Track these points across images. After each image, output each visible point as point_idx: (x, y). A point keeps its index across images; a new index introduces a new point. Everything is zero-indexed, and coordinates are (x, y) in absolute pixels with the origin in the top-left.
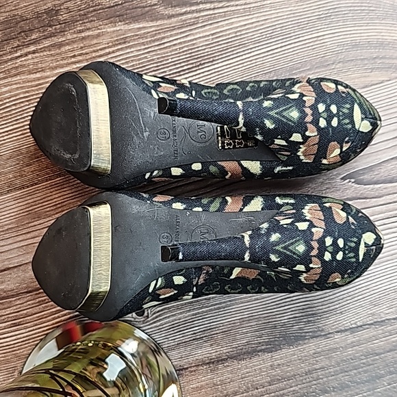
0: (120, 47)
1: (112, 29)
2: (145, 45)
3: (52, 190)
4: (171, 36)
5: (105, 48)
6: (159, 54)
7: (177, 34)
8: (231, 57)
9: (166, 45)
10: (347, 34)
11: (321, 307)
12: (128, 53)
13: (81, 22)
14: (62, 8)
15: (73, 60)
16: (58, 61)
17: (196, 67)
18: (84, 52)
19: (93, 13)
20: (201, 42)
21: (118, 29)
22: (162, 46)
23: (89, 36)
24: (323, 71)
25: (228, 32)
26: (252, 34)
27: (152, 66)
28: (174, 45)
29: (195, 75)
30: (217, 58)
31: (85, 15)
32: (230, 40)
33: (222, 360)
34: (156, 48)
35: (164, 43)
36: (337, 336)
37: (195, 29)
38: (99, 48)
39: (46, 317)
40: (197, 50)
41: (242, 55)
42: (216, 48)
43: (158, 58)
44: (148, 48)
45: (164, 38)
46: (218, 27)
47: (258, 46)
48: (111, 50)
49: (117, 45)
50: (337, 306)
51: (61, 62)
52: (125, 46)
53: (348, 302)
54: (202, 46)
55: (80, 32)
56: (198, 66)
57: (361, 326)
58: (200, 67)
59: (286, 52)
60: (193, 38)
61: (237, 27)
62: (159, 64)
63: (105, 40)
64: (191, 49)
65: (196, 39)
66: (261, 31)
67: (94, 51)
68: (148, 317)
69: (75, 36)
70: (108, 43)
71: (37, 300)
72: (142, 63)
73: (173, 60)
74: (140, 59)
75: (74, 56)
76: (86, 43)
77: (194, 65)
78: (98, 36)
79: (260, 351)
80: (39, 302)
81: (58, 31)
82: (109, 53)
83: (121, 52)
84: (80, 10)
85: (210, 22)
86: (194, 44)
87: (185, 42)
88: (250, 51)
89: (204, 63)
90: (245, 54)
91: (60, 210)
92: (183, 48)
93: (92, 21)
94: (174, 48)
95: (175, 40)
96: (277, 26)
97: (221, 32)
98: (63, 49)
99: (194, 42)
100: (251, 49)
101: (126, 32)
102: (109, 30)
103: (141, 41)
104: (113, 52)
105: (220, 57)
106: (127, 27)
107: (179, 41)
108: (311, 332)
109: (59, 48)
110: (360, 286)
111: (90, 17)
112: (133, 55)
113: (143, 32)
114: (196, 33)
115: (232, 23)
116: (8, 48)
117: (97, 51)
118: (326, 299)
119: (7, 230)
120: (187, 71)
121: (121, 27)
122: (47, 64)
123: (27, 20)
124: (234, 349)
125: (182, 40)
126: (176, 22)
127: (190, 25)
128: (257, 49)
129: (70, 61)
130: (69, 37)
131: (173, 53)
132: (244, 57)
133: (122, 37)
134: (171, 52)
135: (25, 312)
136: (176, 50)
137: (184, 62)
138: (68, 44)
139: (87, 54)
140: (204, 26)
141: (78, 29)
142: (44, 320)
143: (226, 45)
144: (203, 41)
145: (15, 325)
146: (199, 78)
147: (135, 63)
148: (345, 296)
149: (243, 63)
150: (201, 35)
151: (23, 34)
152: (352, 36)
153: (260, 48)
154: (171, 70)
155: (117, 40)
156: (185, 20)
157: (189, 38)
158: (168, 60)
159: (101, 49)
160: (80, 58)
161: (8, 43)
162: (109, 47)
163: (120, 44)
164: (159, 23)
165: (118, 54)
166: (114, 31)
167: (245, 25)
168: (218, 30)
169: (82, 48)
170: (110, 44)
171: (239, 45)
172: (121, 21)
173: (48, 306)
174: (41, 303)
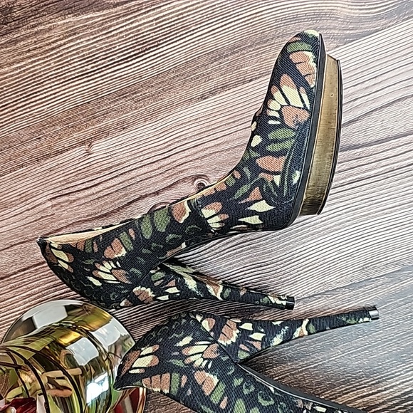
0: (70, 38)
1: (62, 22)
2: (93, 35)
3: (16, 181)
4: (118, 24)
5: (57, 41)
6: (107, 43)
7: (123, 22)
8: (175, 40)
9: (113, 33)
10: (285, 8)
11: (273, 279)
12: (78, 44)
13: (33, 17)
14: (15, 5)
15: (28, 54)
16: (14, 57)
17: (142, 52)
18: (37, 46)
19: (45, 8)
20: (145, 28)
21: (67, 21)
22: (110, 35)
23: (41, 30)
24: (263, 47)
25: (170, 16)
26: (193, 16)
27: (101, 54)
28: (121, 32)
29: (142, 60)
30: (162, 42)
31: (37, 10)
32: (173, 23)
34: (104, 37)
35: (111, 32)
37: (139, 15)
38: (50, 41)
40: (142, 35)
41: (185, 38)
42: (160, 32)
43: (106, 47)
44: (97, 37)
45: (110, 26)
46: (161, 12)
47: (199, 28)
48: (62, 42)
49: (68, 37)
50: (289, 277)
51: (18, 57)
52: (75, 37)
53: (299, 273)
54: (146, 32)
55: (33, 27)
56: (144, 51)
57: (313, 296)
58: (146, 52)
59: (227, 30)
60: (137, 24)
61: (179, 11)
62: (108, 52)
63: (56, 33)
64: (137, 35)
65: (140, 25)
66: (201, 12)
67: (47, 45)
69: (29, 31)
70: (59, 36)
71: (9, 286)
72: (91, 53)
73: (121, 47)
74: (90, 49)
75: (29, 51)
76: (40, 37)
77: (140, 51)
78: (50, 29)
80: (10, 288)
81: (13, 27)
82: (61, 45)
83: (72, 44)
84: (32, 6)
85: (153, 7)
86: (139, 30)
87: (130, 29)
88: (192, 32)
89: (150, 48)
90: (188, 36)
91: (24, 199)
92: (129, 34)
93: (43, 15)
94: (121, 35)
95: (122, 27)
96: (217, 6)
97: (164, 16)
98: (18, 45)
99: (139, 28)
100: (193, 30)
101: (75, 23)
102: (59, 23)
103: (90, 31)
104: (65, 44)
105: (164, 41)
106: (76, 19)
107: (125, 28)
109: (15, 44)
110: (310, 257)
111: (41, 12)
112: (82, 45)
113: (91, 22)
114: (141, 20)
115: (174, 7)
117: (50, 44)
118: (277, 271)
120: (134, 57)
121: (70, 19)
122: (5, 60)
125: (128, 27)
126: (121, 10)
127: (134, 12)
128: (199, 30)
129: (25, 56)
130: (23, 33)
131: (120, 40)
132: (187, 39)
133: (72, 29)
134: (118, 39)
136: (123, 37)
137: (131, 48)
138: (23, 40)
139: (40, 47)
140: (148, 12)
141: (31, 24)
142: (16, 304)
143: (169, 28)
144: (147, 27)
146: (145, 63)
147: (85, 53)
148: (296, 267)
149: (186, 45)
150: (145, 21)
152: (289, 9)
153: (202, 29)
154: (119, 57)
155: (67, 32)
156: (129, 8)
157: (134, 25)
158: (115, 47)
159: (53, 42)
160: (35, 52)
162: (60, 40)
163: (70, 36)
164: (105, 12)
165: (69, 45)
166: (64, 23)
167: (186, 8)
168: (161, 15)
169: (35, 42)
170: (62, 36)
171: (181, 28)
172: (70, 14)
173: (19, 292)
174: (12, 289)
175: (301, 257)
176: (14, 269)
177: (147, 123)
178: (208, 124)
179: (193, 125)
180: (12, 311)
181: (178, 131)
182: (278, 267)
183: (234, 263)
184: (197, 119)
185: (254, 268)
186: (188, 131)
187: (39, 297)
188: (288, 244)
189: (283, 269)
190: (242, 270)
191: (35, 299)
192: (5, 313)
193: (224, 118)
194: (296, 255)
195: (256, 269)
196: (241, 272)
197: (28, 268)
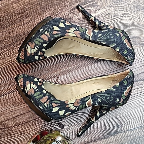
11: (121, 123)
33: (90, 142)
36: (127, 132)
39: (32, 131)
50: (127, 122)
53: (130, 121)
57: (135, 128)
68: (65, 129)
79: (103, 138)
108: (119, 131)
110: (134, 115)
116: (16, 45)
118: (123, 120)
119: (18, 103)
123: (21, 35)
124: (94, 138)
135: (25, 129)
145: (22, 134)
148: (129, 119)
151: (20, 40)
161: (16, 43)
173: (32, 127)
174: (30, 126)
175: (131, 115)
176: (31, 119)
177: (77, 70)
178: (98, 71)
179: (93, 71)
180: (30, 134)
181: (88, 73)
182: (123, 119)
183: (108, 117)
184: (94, 69)
185: (115, 119)
186: (91, 73)
187: (40, 129)
188: (126, 111)
189: (125, 119)
190: (111, 120)
191: (38, 130)
192: (27, 135)
193: (103, 69)
194: (129, 115)
195: (116, 119)
196: (110, 120)
197: (36, 119)
